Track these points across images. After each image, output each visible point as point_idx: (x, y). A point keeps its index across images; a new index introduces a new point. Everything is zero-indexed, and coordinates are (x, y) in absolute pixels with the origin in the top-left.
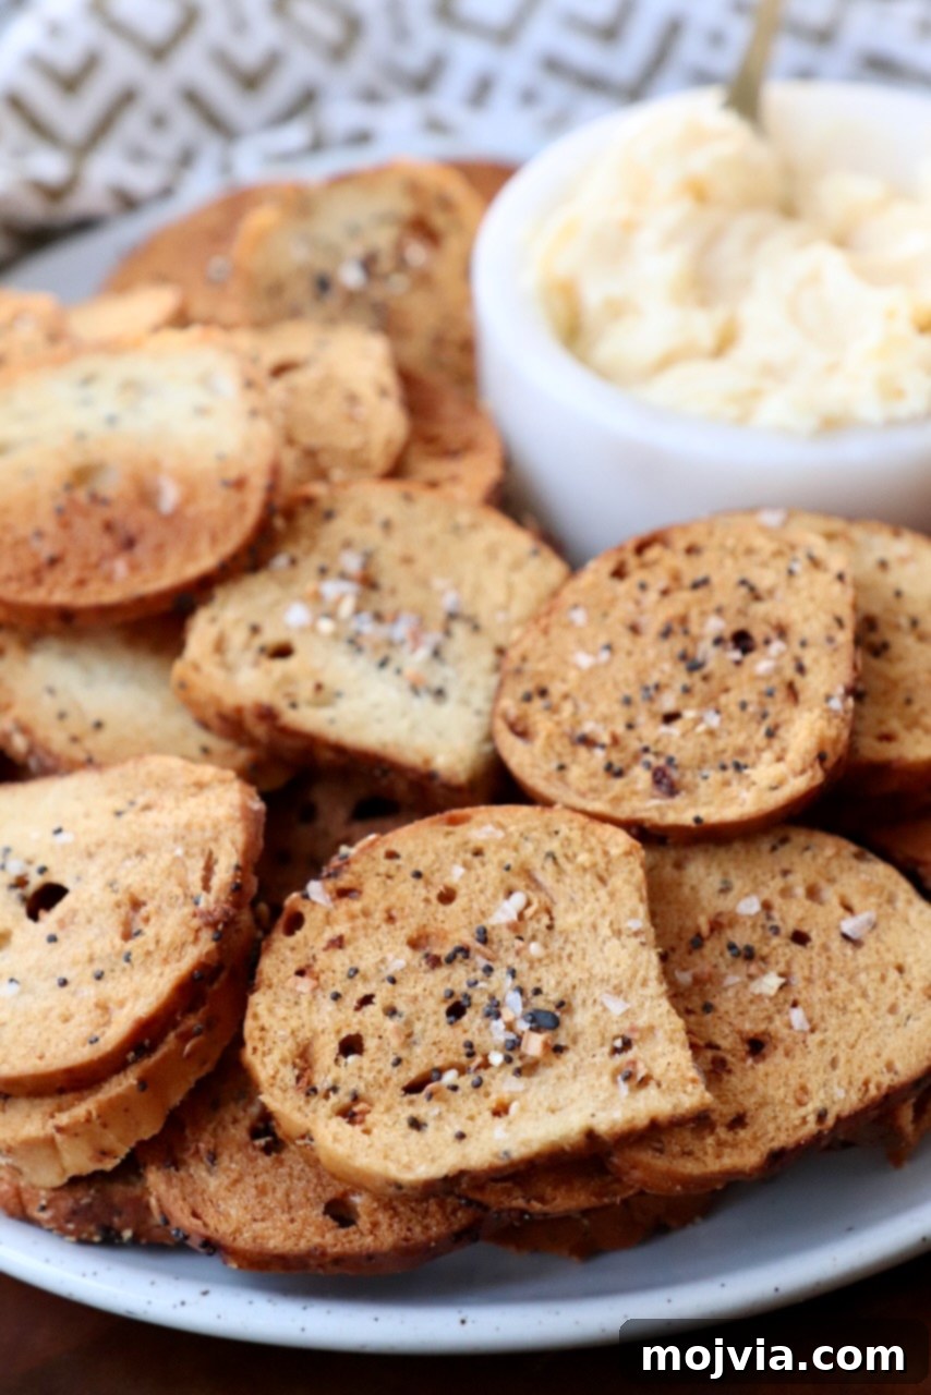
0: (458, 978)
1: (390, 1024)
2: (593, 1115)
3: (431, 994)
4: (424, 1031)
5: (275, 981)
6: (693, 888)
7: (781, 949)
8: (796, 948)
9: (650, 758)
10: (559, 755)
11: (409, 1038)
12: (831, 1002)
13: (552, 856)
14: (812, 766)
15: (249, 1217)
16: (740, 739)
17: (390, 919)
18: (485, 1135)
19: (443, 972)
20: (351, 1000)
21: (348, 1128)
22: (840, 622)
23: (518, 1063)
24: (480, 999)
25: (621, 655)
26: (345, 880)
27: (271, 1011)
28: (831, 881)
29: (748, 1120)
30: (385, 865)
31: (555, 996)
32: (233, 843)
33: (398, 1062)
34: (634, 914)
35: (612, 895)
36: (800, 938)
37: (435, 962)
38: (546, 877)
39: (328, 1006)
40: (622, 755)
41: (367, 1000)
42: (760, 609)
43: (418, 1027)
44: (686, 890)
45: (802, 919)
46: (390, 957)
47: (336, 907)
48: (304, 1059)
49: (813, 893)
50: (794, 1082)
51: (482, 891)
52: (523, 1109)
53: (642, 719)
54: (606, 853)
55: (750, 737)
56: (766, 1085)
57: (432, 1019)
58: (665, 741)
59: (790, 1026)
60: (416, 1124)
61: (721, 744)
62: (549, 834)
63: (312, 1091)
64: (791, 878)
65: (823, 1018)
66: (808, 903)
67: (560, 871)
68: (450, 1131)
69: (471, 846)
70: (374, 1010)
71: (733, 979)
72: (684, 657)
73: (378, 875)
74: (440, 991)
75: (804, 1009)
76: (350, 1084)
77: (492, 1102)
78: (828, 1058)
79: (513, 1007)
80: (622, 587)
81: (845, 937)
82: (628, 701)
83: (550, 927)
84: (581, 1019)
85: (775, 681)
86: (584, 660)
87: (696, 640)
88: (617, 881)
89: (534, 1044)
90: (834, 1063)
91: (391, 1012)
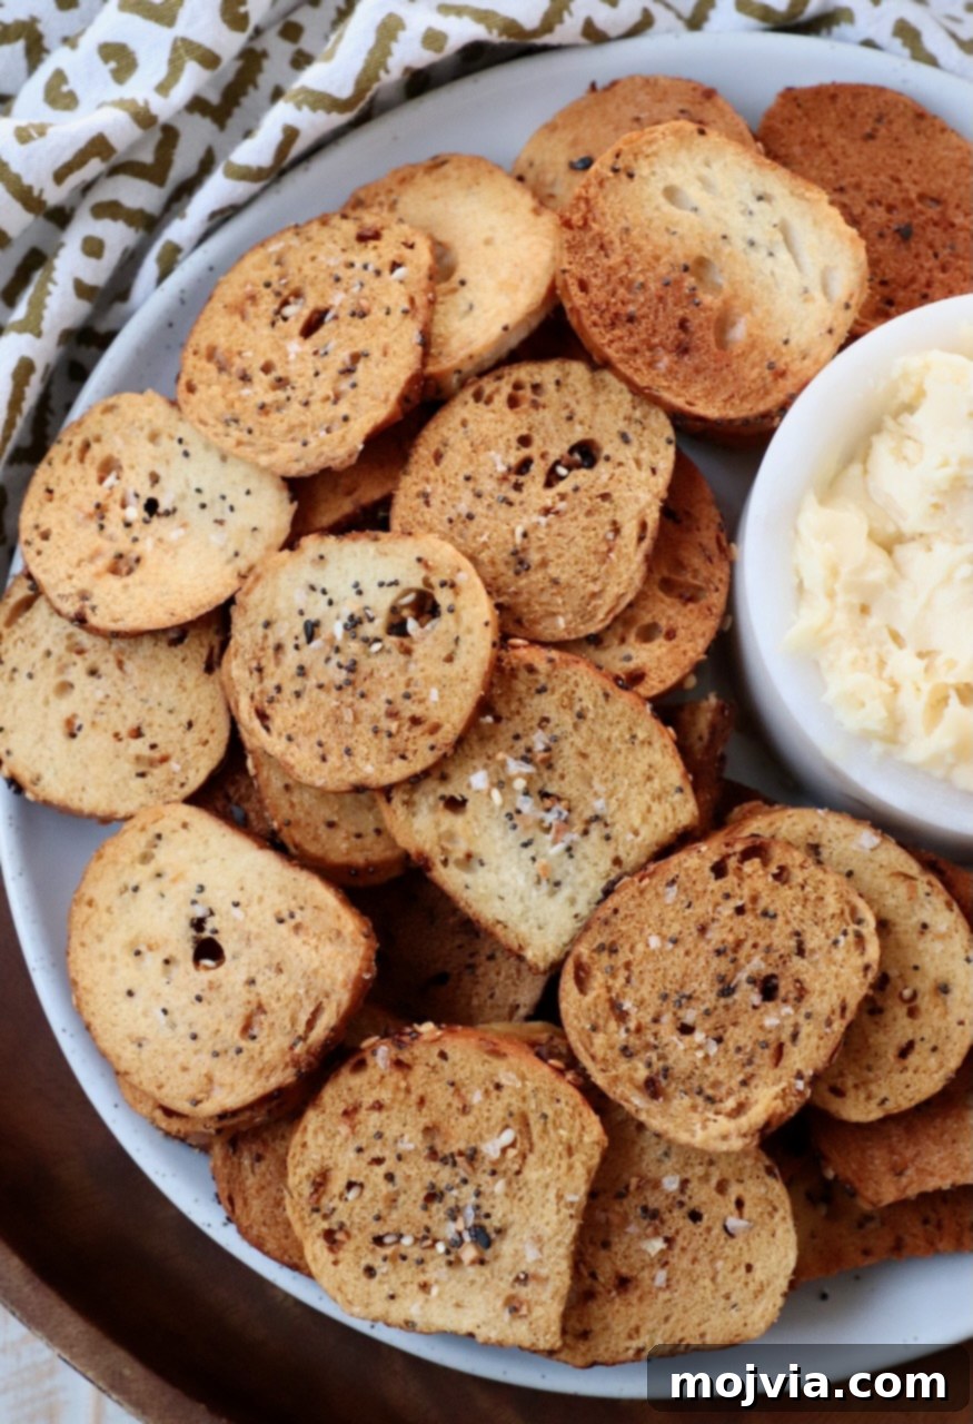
0: (445, 1176)
1: (385, 1188)
2: (478, 1327)
3: (421, 1179)
4: (404, 1203)
5: (328, 1111)
6: (642, 1149)
7: (678, 1220)
8: (689, 1222)
9: (653, 1055)
10: (598, 1016)
11: (392, 1201)
12: (690, 1273)
13: (545, 1116)
14: (753, 1135)
15: (261, 1219)
16: (722, 1075)
17: (422, 1102)
18: (406, 1303)
19: (436, 1166)
20: (368, 1156)
21: (326, 1252)
22: (844, 1009)
23: (452, 1258)
24: (450, 1200)
25: (680, 951)
26: (405, 1056)
27: (315, 1133)
28: (740, 1181)
29: (590, 1336)
30: (435, 1060)
31: (497, 1224)
32: (339, 1005)
33: (378, 1218)
34: (576, 1192)
35: (570, 1167)
36: (695, 1216)
37: (433, 1154)
38: (536, 1129)
39: (352, 1155)
40: (637, 1042)
41: (378, 1161)
42: (797, 964)
43: (402, 1198)
44: (637, 1149)
45: (705, 1203)
46: (406, 1138)
47: (391, 1074)
48: (321, 1181)
49: (722, 1188)
50: (633, 1323)
51: (488, 1119)
52: (440, 1295)
53: (667, 1019)
54: (581, 1136)
55: (730, 1076)
56: (613, 1318)
57: (413, 1198)
58: (670, 1048)
59: (653, 1279)
60: (370, 1271)
61: (708, 1071)
62: (552, 1098)
63: (316, 1210)
64: (713, 1169)
65: (678, 1281)
66: (714, 1193)
67: (545, 1131)
68: (386, 1290)
69: (496, 1080)
70: (381, 1170)
71: (633, 1229)
72: (722, 979)
73: (427, 1065)
74: (428, 1179)
75: (669, 1273)
76: (342, 1215)
77: (422, 1278)
78: (667, 1312)
79: (470, 1217)
80: (714, 885)
81: (725, 1228)
82: (665, 997)
83: (518, 1173)
84: (506, 1247)
85: (772, 1037)
86: (655, 942)
87: (738, 969)
88: (578, 1159)
89: (469, 1253)
90: (667, 1319)
91: (390, 1177)
